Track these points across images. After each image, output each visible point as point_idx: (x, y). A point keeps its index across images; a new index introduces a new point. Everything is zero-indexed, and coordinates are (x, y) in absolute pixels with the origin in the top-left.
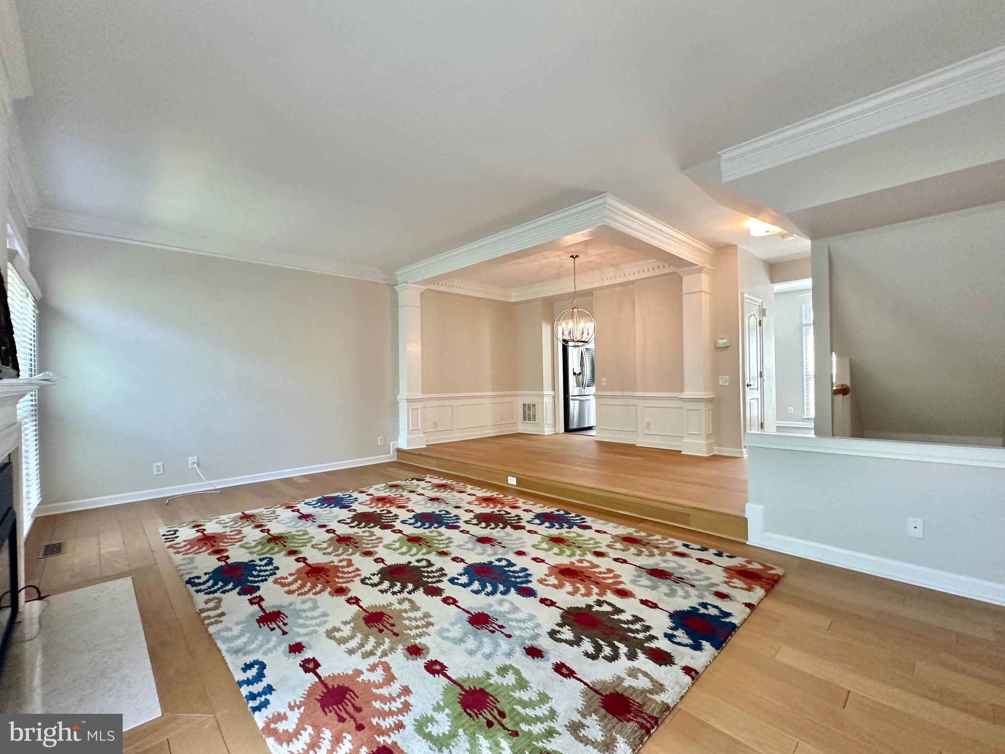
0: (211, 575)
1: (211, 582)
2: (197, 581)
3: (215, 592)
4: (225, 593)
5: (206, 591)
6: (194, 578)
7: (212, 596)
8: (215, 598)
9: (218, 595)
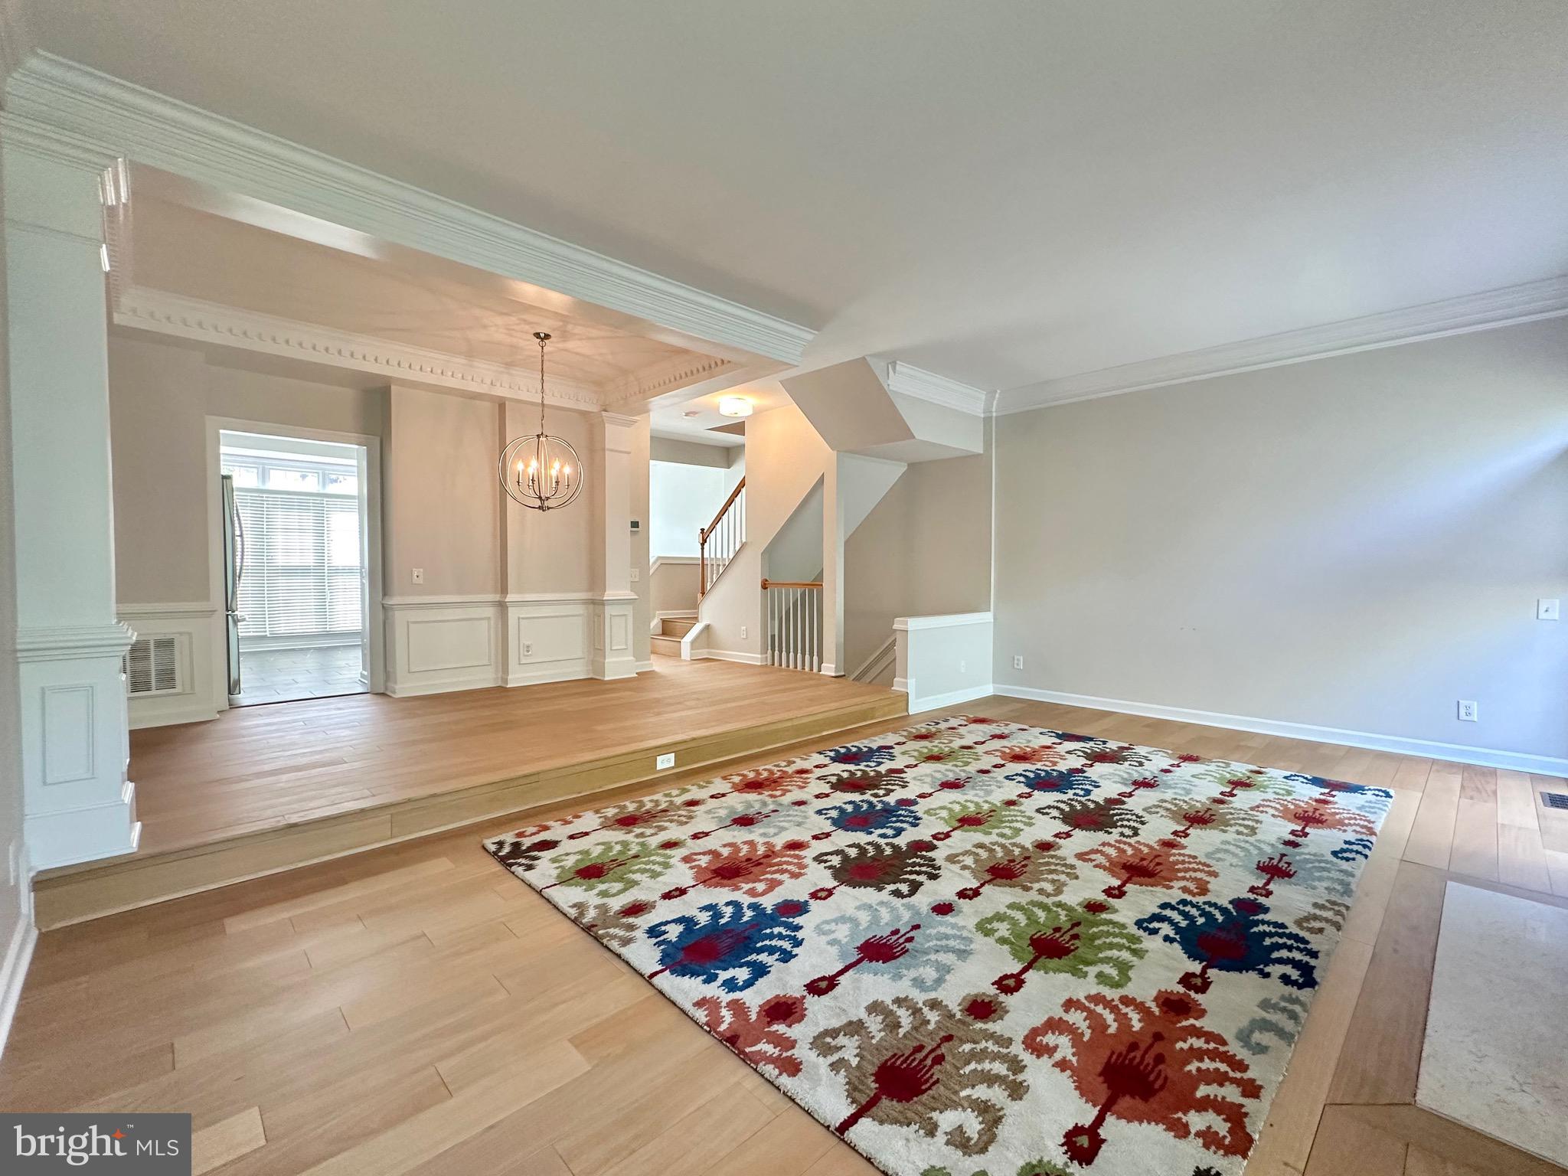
0: (1261, 966)
1: (1275, 955)
2: (1295, 974)
3: (1290, 936)
4: (1282, 923)
5: (1302, 946)
6: (1294, 983)
7: (1302, 934)
8: (1302, 928)
9: (1293, 929)
